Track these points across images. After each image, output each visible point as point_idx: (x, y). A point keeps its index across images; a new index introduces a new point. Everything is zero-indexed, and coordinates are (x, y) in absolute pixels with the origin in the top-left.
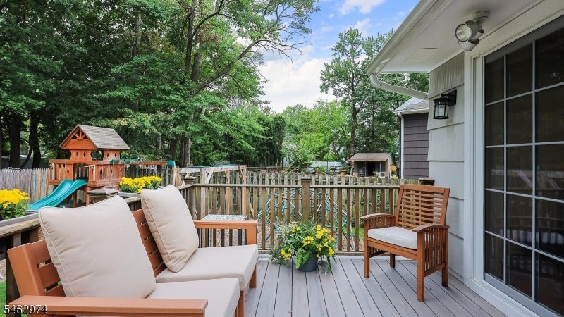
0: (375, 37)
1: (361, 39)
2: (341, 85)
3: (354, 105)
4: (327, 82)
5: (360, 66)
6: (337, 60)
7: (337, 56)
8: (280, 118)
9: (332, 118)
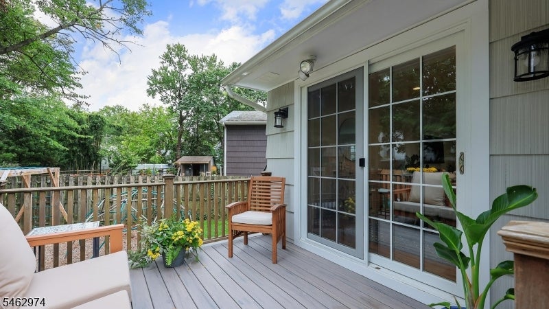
0: (200, 56)
1: (187, 55)
2: (168, 92)
3: (181, 112)
4: (154, 88)
5: (186, 78)
6: (166, 69)
7: (165, 65)
8: (97, 117)
9: (159, 123)
